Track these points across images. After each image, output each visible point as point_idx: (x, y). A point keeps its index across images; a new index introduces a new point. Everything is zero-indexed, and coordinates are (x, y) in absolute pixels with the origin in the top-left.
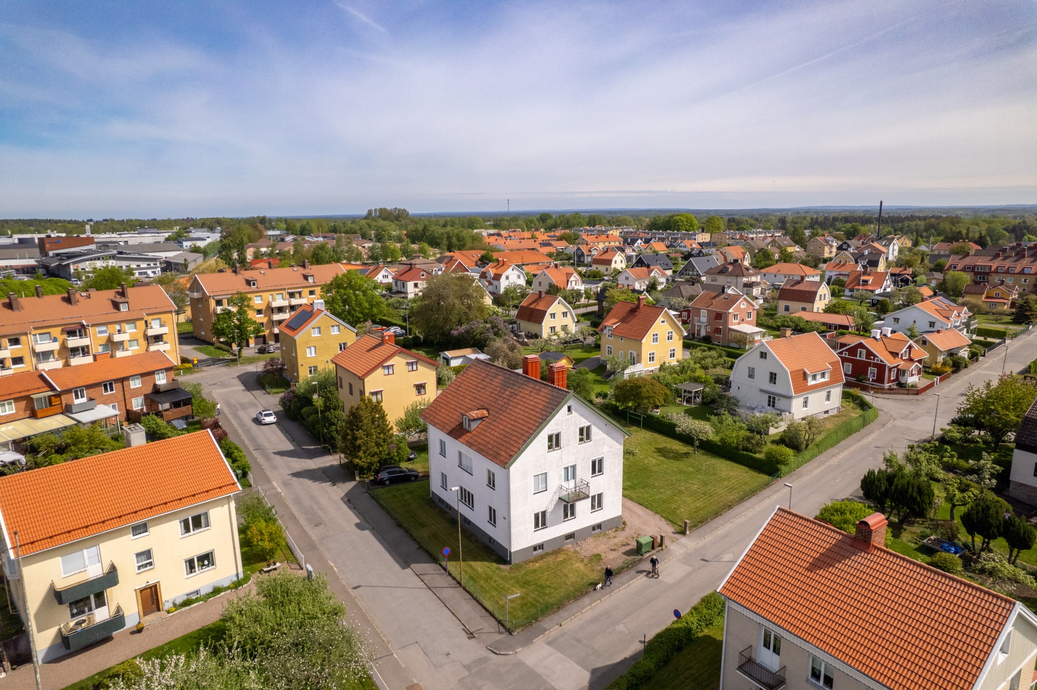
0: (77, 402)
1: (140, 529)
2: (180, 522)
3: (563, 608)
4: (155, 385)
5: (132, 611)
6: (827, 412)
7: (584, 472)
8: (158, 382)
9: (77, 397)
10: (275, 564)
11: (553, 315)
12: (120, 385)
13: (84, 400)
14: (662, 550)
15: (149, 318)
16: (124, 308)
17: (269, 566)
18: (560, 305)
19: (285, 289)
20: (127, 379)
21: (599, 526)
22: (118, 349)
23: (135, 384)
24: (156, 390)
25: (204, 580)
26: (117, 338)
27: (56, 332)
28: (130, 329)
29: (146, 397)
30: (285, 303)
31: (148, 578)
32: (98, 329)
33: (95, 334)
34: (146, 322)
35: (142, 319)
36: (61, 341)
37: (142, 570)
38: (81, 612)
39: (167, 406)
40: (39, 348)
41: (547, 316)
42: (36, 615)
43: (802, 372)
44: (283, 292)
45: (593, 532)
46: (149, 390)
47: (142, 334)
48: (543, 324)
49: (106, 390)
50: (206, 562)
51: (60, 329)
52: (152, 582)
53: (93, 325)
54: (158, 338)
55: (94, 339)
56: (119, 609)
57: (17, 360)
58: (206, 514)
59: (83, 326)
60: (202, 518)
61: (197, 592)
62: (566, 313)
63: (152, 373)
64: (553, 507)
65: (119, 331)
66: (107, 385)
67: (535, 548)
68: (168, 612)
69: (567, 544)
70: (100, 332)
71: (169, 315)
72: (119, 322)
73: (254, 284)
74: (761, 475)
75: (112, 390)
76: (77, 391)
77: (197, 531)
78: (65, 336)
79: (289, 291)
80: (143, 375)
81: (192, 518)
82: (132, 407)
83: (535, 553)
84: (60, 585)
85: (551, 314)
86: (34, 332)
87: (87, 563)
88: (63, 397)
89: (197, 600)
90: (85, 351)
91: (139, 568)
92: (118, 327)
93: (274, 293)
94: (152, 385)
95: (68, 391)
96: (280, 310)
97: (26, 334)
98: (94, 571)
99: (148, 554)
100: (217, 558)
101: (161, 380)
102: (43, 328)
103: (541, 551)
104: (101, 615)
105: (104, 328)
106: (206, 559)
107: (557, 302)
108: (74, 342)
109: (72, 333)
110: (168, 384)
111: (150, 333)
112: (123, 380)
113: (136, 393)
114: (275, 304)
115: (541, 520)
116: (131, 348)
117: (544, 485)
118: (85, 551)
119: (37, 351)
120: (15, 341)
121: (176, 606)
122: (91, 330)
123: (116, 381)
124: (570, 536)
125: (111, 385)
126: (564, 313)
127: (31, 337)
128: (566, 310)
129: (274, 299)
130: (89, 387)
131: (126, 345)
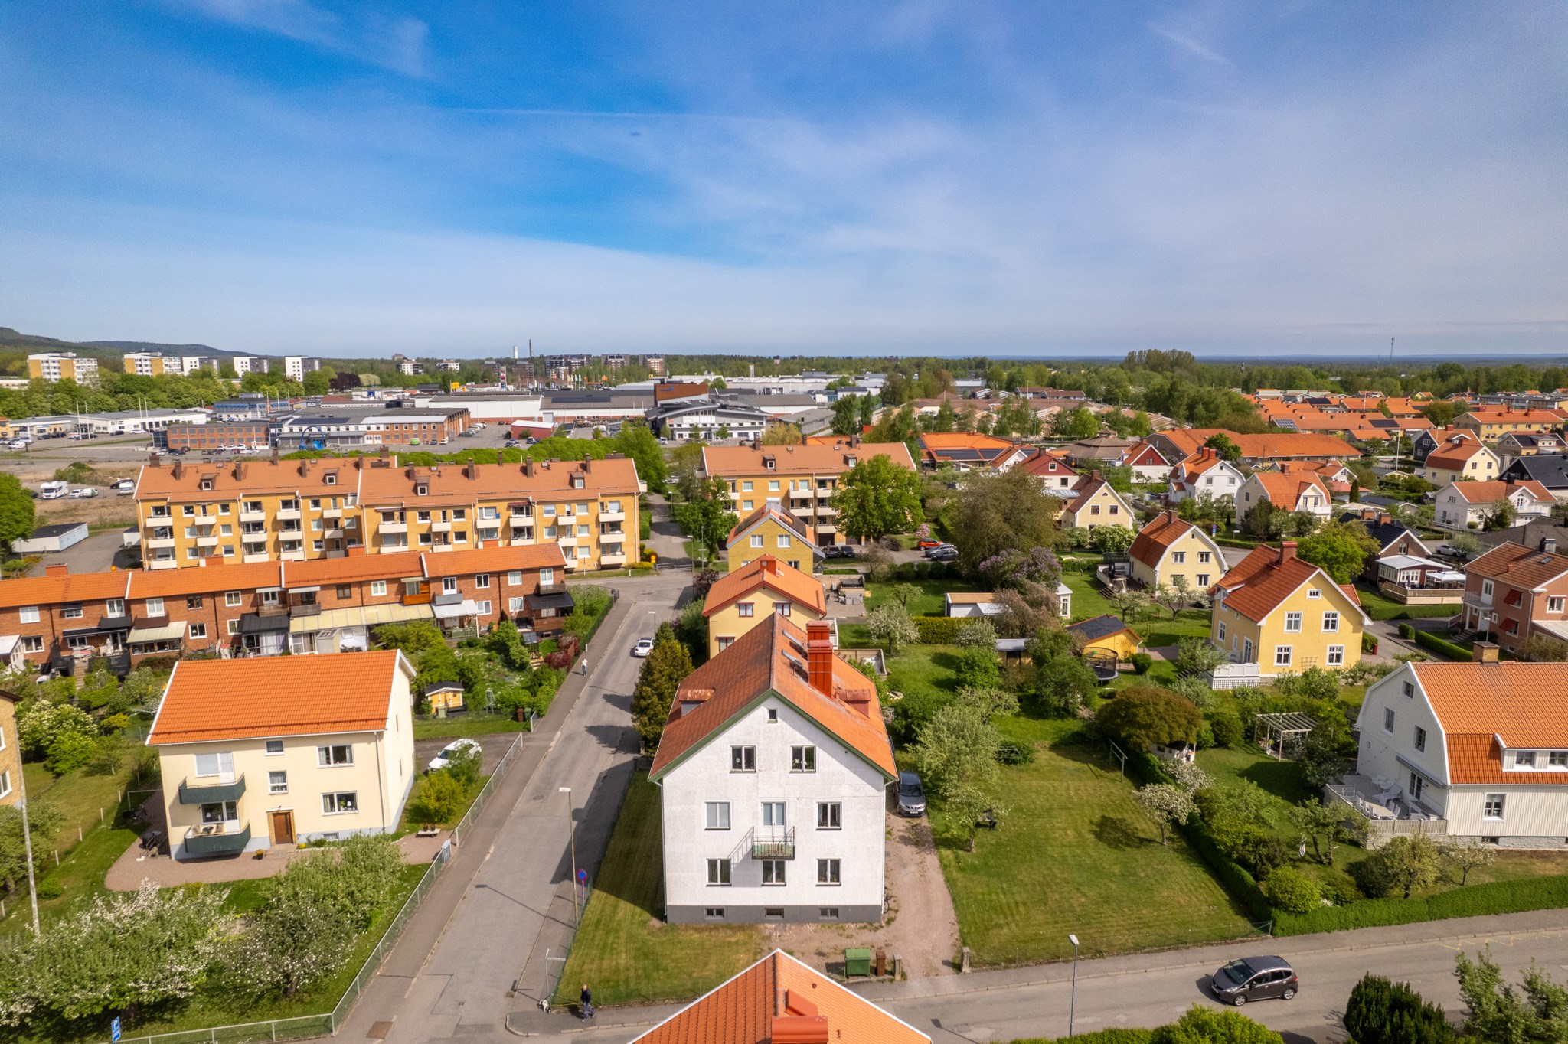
0: (446, 592)
1: (275, 746)
2: (320, 749)
3: (650, 1005)
4: (538, 586)
5: (262, 835)
6: (1494, 840)
7: (803, 818)
8: (543, 583)
9: (446, 587)
10: (433, 829)
11: (1180, 556)
12: (495, 579)
13: (454, 591)
14: (892, 981)
15: (606, 500)
16: (578, 485)
17: (425, 829)
18: (1196, 539)
19: (812, 475)
20: (505, 573)
21: (834, 911)
22: (565, 534)
23: (514, 581)
24: (538, 593)
25: (344, 824)
26: (563, 521)
27: (502, 506)
28: (580, 511)
29: (526, 598)
30: (809, 494)
31: (282, 803)
32: (545, 508)
33: (541, 514)
34: (602, 504)
35: (596, 500)
36: (505, 519)
37: (277, 792)
38: (213, 819)
39: (552, 612)
40: (481, 525)
41: (1167, 554)
42: (170, 808)
43: (1489, 741)
44: (810, 478)
45: (822, 918)
46: (531, 591)
47: (594, 519)
48: (1157, 568)
49: (480, 583)
50: (349, 804)
51: (506, 503)
52: (284, 808)
53: (539, 503)
54: (615, 526)
55: (538, 519)
56: (248, 830)
57: (461, 536)
58: (350, 747)
59: (529, 503)
60: (347, 751)
61: (336, 834)
62: (1207, 554)
63: (536, 570)
64: (741, 858)
65: (568, 512)
66: (483, 578)
67: (710, 911)
68: (298, 847)
69: (770, 922)
70: (548, 512)
71: (630, 498)
72: (569, 502)
73: (771, 465)
74: (1238, 917)
75: (486, 584)
76: (448, 581)
77: (339, 764)
78: (511, 513)
79: (818, 477)
80: (525, 571)
81: (334, 748)
82: (508, 608)
83: (709, 918)
84: (192, 784)
85: (1176, 554)
86: (478, 505)
87: (220, 769)
88: (432, 585)
89: (333, 844)
90: (528, 532)
91: (274, 788)
92: (567, 508)
93: (797, 479)
94: (535, 585)
95: (437, 579)
96: (804, 502)
97: (470, 506)
98: (227, 779)
99: (282, 775)
100: (360, 800)
101: (547, 581)
102: (488, 501)
103: (720, 918)
104: (231, 828)
105: (551, 508)
106: (348, 800)
107: (1188, 533)
108: (519, 521)
109: (518, 510)
110: (554, 586)
111: (604, 518)
112: (500, 574)
113: (514, 592)
114: (793, 495)
115: (720, 872)
116: (578, 535)
117: (727, 821)
118: (219, 755)
119: (479, 526)
120: (460, 513)
121: (310, 844)
122: (537, 508)
123: (493, 574)
124: (775, 912)
125: (486, 578)
126: (1202, 554)
127: (476, 511)
128: (1206, 549)
129: (795, 488)
130: (461, 577)
131: (575, 530)
